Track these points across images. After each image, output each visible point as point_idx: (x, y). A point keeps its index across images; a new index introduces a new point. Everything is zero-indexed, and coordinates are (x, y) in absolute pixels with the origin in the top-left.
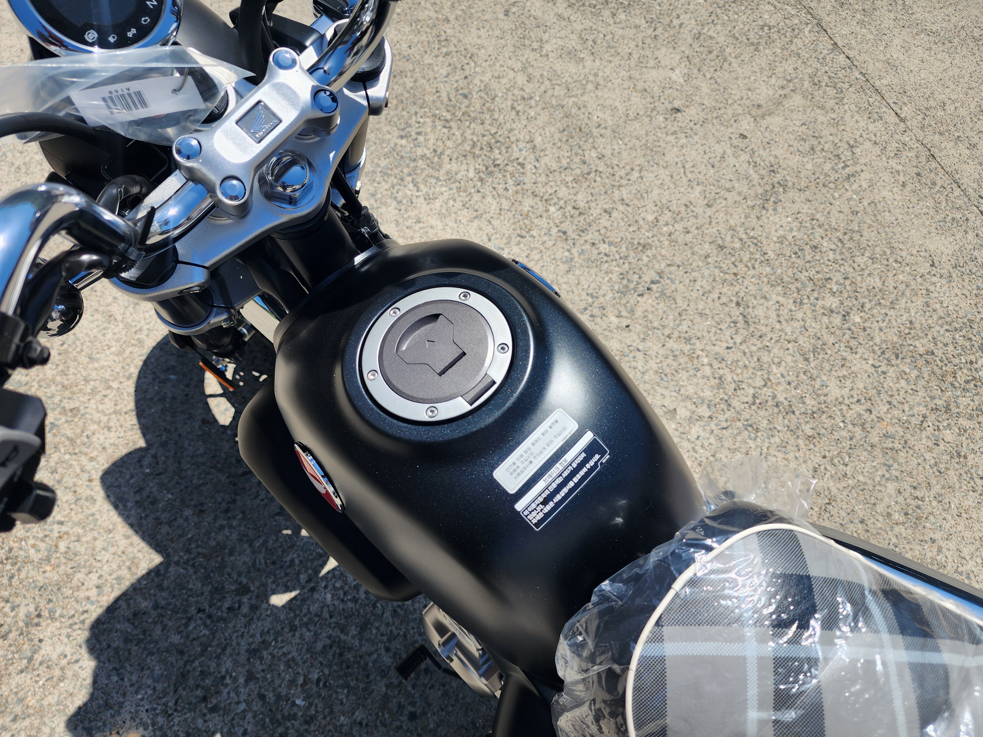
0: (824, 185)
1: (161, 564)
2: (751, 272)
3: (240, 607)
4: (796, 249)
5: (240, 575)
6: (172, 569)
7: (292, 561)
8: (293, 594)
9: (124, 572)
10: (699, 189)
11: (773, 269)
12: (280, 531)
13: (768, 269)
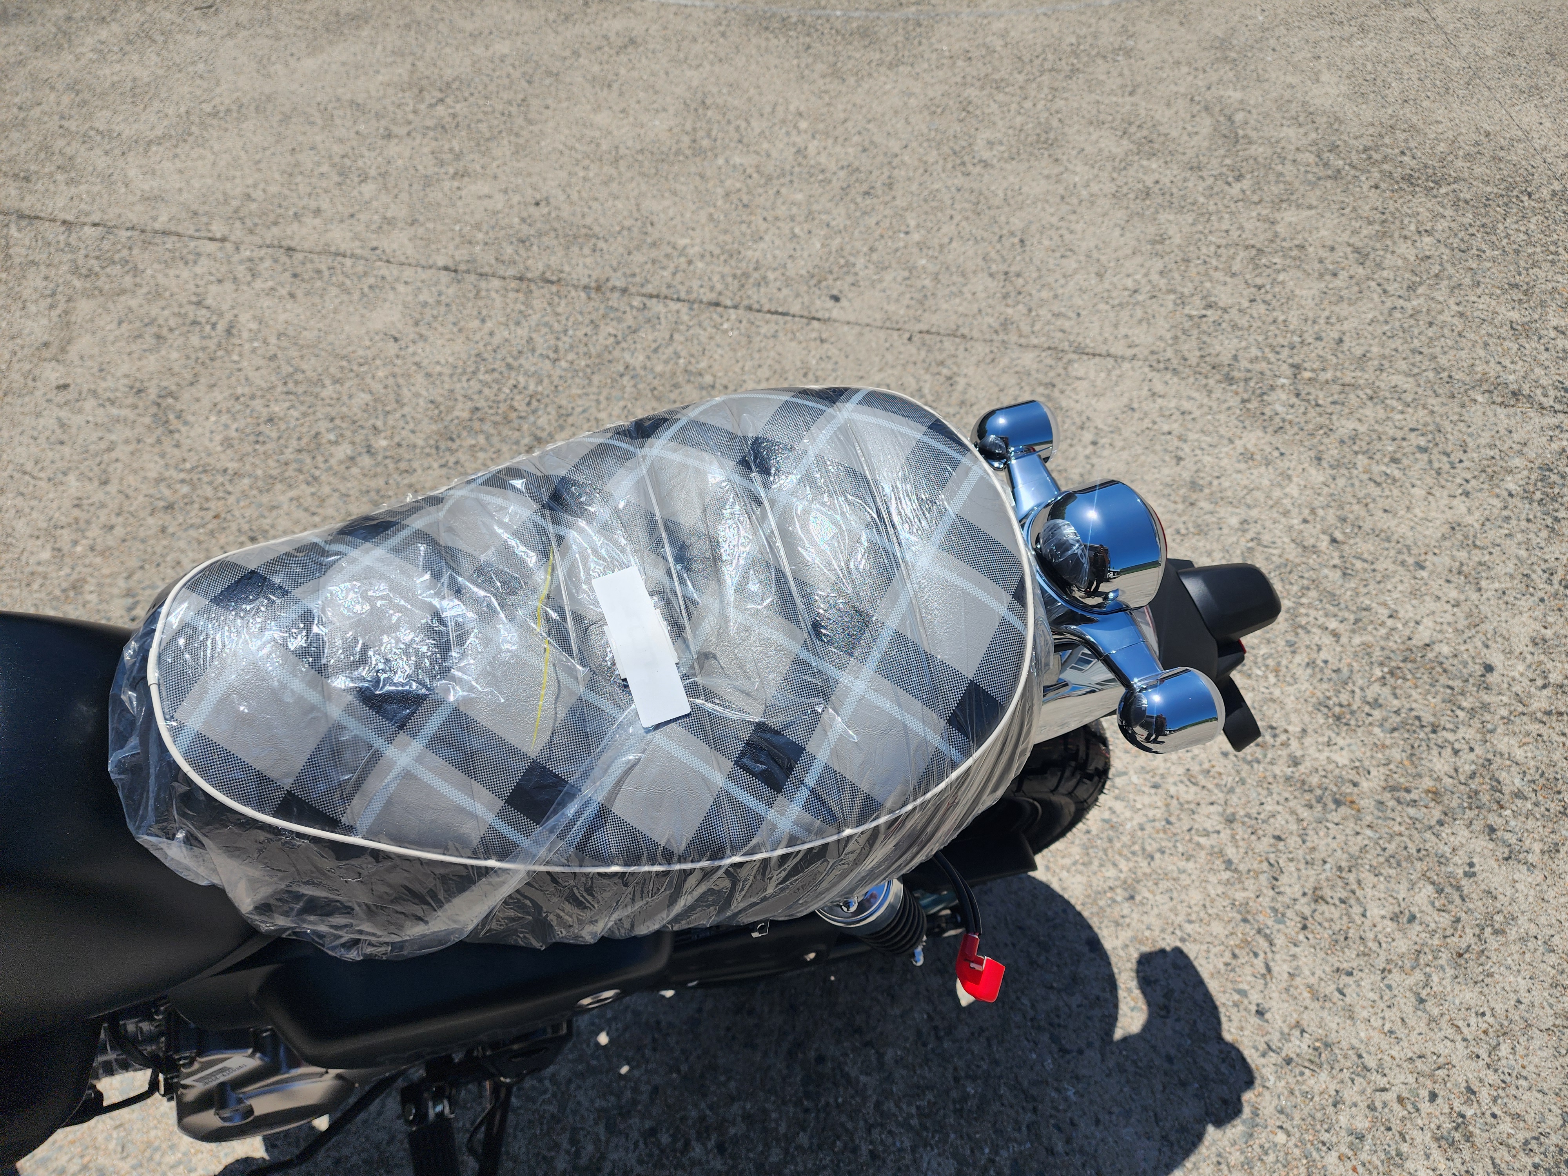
10: (72, 479)
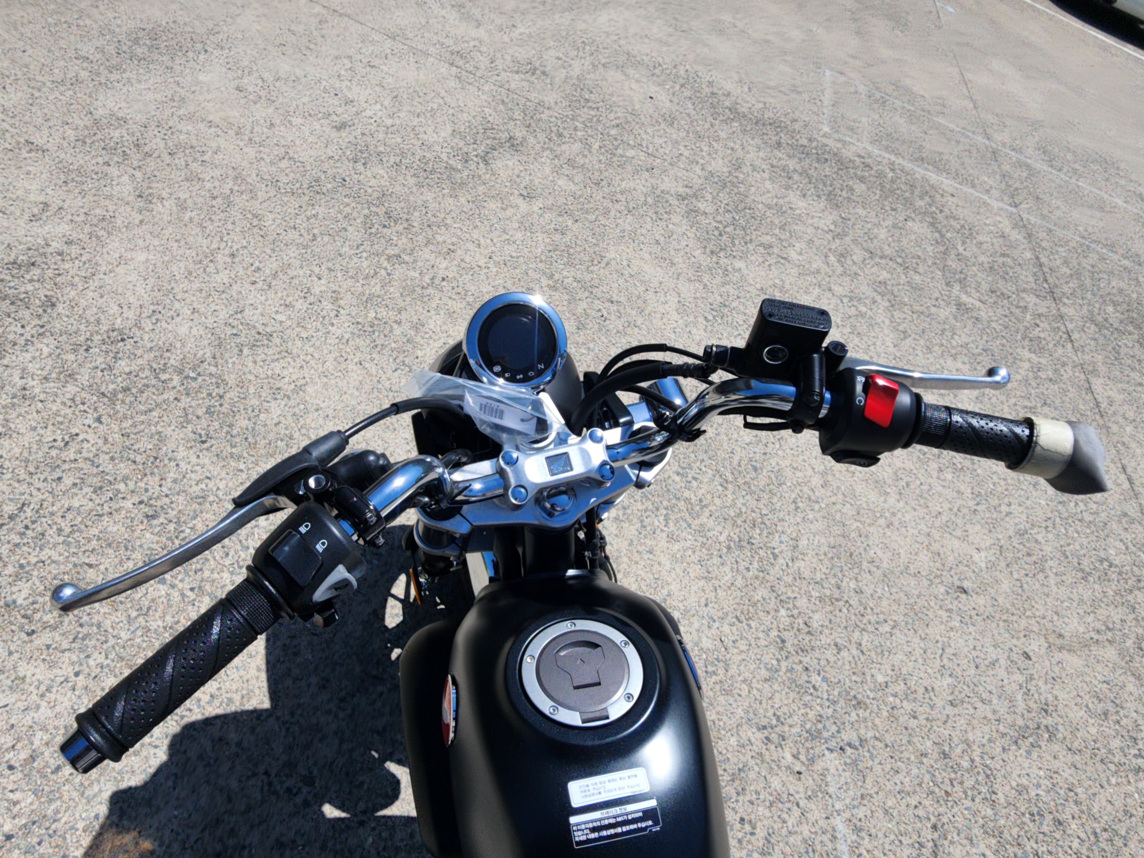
0: (1102, 761)
1: (266, 710)
2: (968, 803)
3: (297, 793)
4: (1035, 810)
5: (315, 764)
6: (272, 720)
7: (362, 783)
8: (343, 815)
9: (237, 698)
11: (995, 814)
12: (370, 750)
13: (989, 812)
